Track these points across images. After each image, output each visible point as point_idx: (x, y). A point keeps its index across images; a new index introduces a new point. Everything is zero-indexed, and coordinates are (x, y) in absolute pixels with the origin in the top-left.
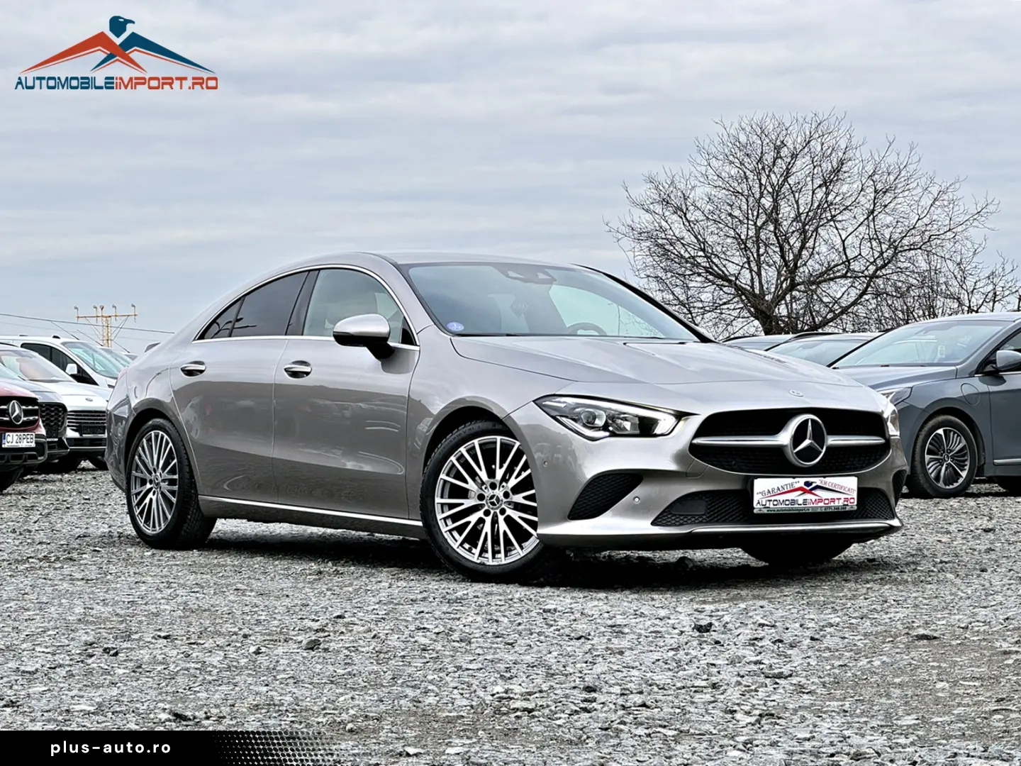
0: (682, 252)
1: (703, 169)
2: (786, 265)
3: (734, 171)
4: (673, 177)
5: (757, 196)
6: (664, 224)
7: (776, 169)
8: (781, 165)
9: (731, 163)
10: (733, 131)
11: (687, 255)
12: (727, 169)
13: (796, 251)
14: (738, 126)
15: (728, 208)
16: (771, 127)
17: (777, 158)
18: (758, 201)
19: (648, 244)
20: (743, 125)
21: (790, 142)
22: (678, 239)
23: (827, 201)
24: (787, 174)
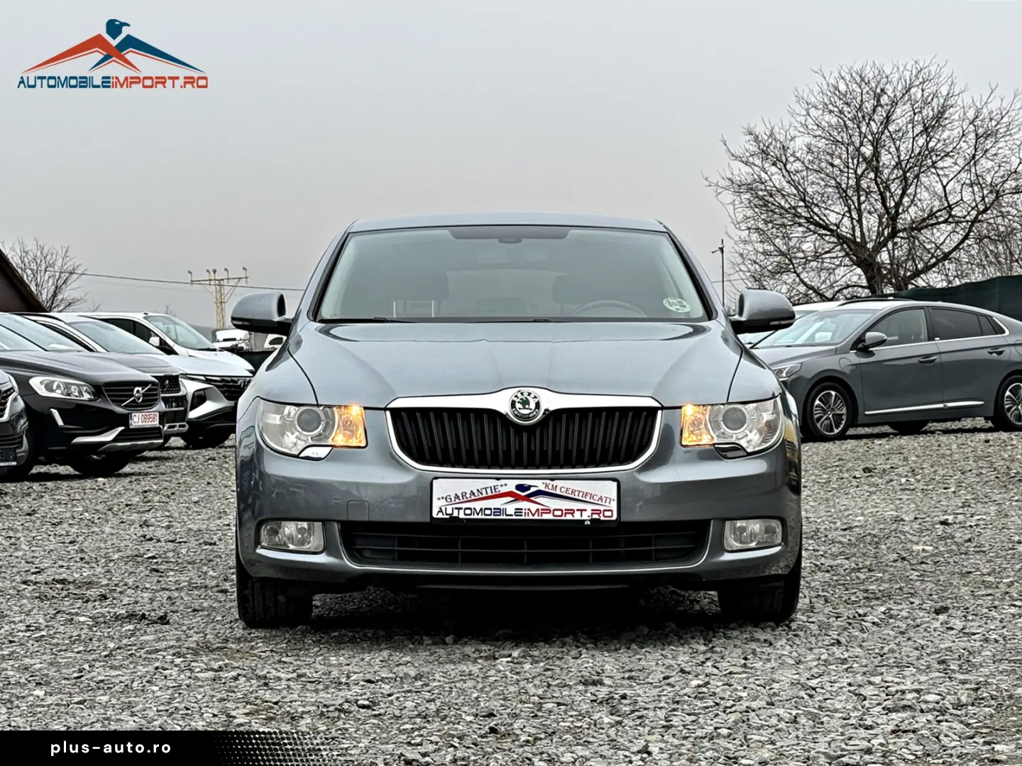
0: (783, 203)
1: (802, 119)
2: (888, 213)
3: (834, 120)
4: (773, 128)
5: (858, 144)
6: (763, 175)
7: (875, 117)
8: (881, 114)
9: (831, 112)
10: (832, 81)
11: (787, 206)
12: (827, 117)
13: (897, 199)
14: (837, 75)
15: (828, 158)
16: (871, 75)
17: (877, 106)
18: (858, 150)
19: (748, 196)
20: (843, 74)
21: (891, 90)
22: (778, 191)
23: (927, 149)
24: (888, 120)
